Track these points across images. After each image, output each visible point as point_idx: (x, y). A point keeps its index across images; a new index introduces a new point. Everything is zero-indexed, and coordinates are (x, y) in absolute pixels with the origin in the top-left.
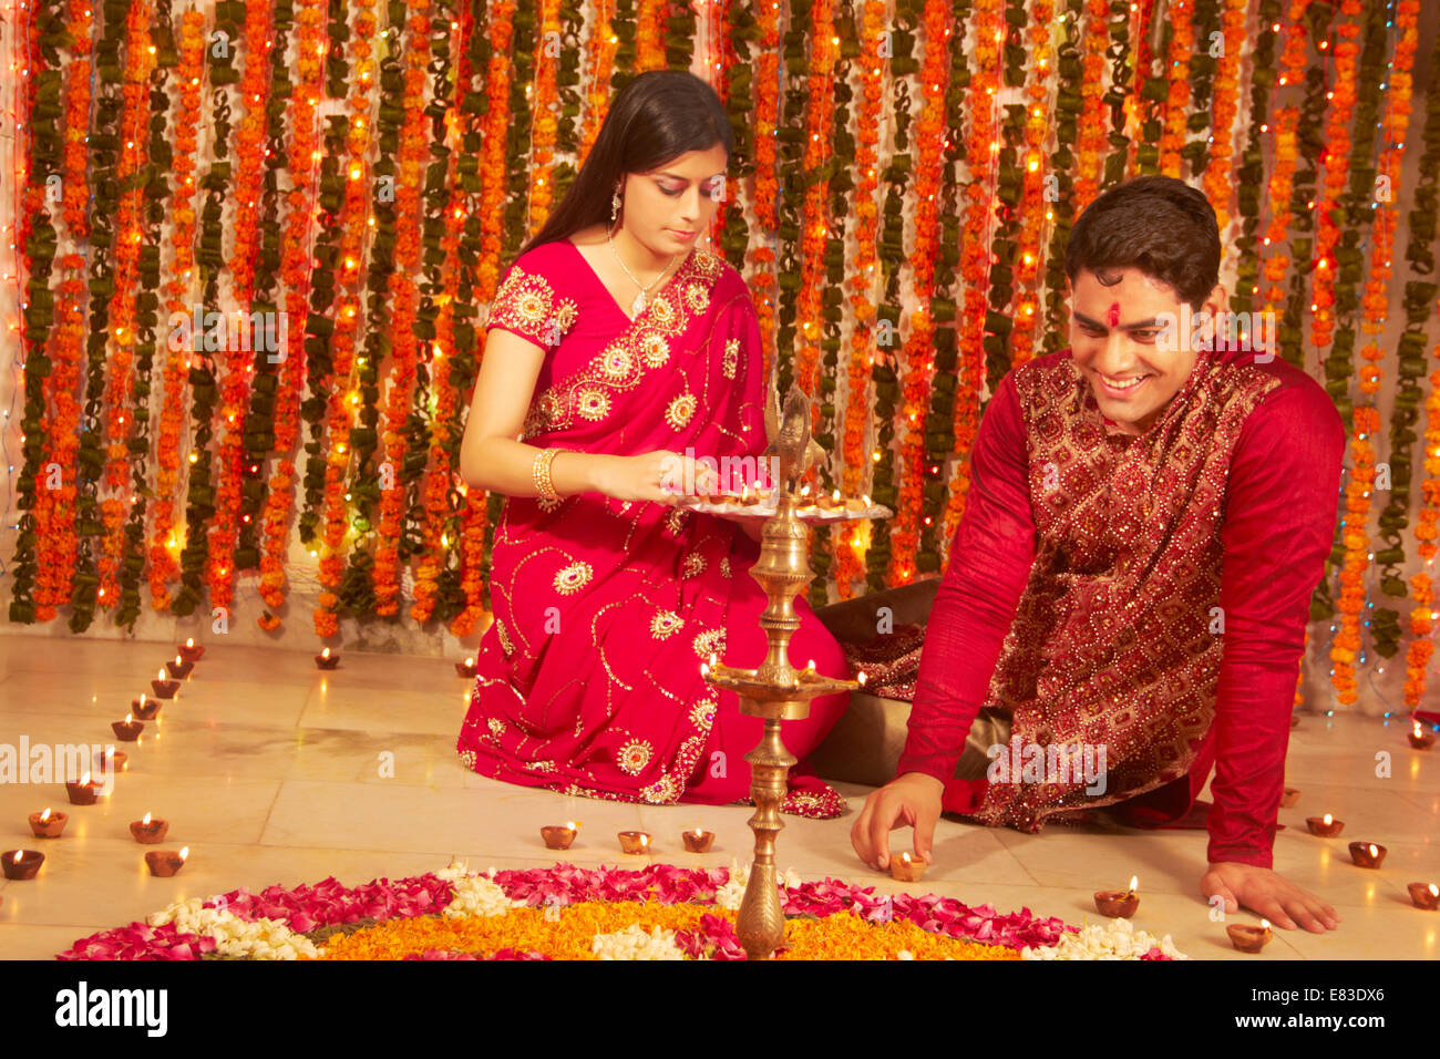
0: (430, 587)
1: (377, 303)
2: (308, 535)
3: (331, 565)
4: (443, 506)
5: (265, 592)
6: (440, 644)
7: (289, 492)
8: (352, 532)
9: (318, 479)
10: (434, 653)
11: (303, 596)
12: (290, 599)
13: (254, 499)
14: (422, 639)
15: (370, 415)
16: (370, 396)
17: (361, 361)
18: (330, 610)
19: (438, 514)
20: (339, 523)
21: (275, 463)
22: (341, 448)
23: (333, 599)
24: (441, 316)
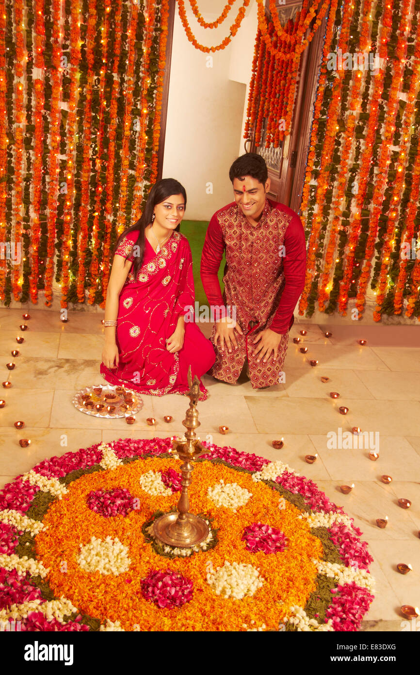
0: (93, 295)
1: (76, 214)
2: (58, 280)
3: (65, 288)
4: (97, 273)
5: (47, 296)
6: (96, 309)
7: (52, 268)
8: (71, 279)
9: (60, 264)
10: (95, 311)
11: (57, 296)
12: (54, 297)
13: (42, 270)
14: (91, 308)
15: (75, 247)
16: (75, 242)
17: (72, 231)
18: (65, 301)
19: (95, 275)
20: (67, 277)
21: (48, 259)
22: (67, 257)
23: (66, 298)
24: (96, 219)
